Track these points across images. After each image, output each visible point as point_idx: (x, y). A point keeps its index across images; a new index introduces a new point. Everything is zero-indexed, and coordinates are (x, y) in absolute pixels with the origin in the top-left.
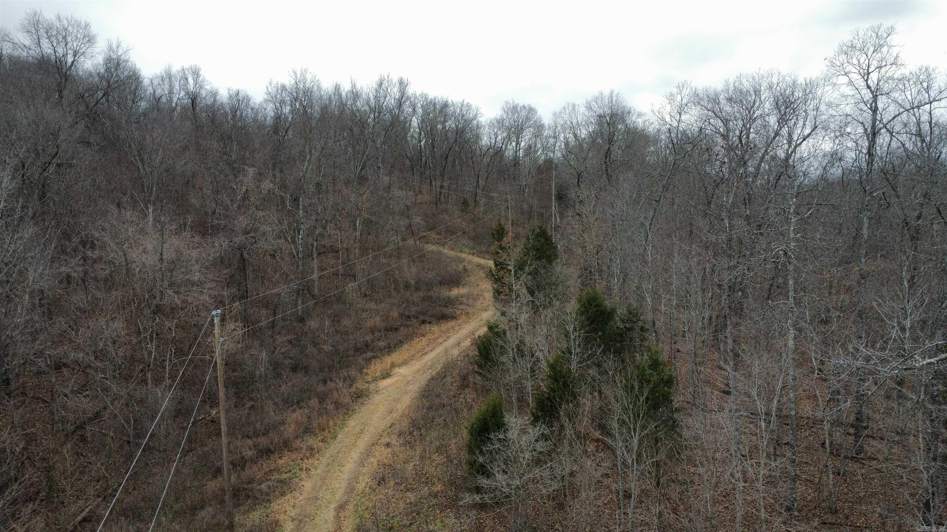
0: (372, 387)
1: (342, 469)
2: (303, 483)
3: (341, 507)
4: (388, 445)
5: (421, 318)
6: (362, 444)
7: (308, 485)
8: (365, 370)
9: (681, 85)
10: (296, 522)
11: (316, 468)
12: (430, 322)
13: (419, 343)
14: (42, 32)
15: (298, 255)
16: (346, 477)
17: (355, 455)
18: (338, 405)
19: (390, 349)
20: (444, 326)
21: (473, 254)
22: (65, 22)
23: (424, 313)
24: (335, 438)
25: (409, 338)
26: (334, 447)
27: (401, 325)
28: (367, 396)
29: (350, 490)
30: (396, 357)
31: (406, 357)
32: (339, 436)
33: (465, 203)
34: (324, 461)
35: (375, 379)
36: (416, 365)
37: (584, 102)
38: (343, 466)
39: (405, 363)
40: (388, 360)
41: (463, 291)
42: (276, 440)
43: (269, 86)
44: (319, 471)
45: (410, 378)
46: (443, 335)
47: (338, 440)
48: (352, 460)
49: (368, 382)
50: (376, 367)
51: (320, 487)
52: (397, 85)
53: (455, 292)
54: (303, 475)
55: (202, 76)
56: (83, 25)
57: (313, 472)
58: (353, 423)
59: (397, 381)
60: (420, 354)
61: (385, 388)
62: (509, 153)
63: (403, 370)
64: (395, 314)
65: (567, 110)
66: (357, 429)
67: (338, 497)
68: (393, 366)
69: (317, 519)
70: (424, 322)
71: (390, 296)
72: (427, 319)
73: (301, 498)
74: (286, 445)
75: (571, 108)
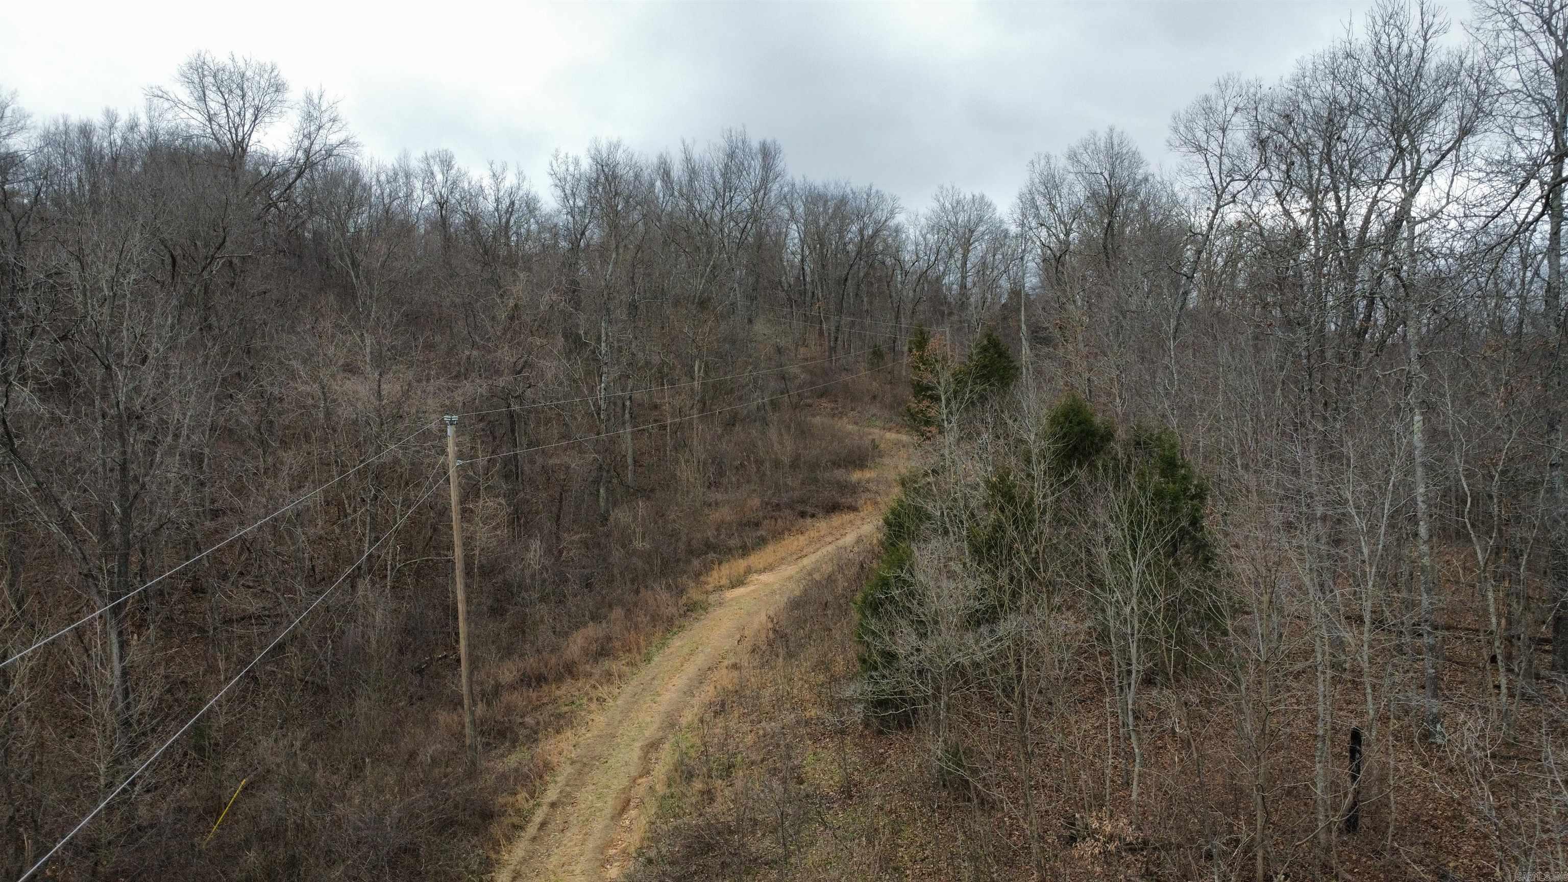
0: (712, 598)
1: (658, 699)
2: (592, 716)
3: (654, 746)
4: (735, 666)
5: (800, 508)
6: (691, 669)
7: (600, 720)
8: (702, 578)
9: (1222, 82)
10: (578, 766)
11: (615, 698)
12: (813, 516)
13: (793, 542)
14: (209, 80)
15: (599, 414)
16: (662, 709)
17: (680, 681)
18: (655, 619)
19: (745, 551)
20: (837, 520)
21: (890, 430)
22: (241, 64)
23: (803, 501)
24: (648, 660)
25: (777, 535)
26: (645, 673)
27: (765, 518)
28: (705, 609)
29: (671, 723)
30: (756, 559)
31: (770, 560)
32: (656, 659)
33: (877, 354)
34: (628, 689)
35: (720, 588)
36: (790, 570)
37: (1065, 150)
38: (659, 695)
39: (769, 568)
40: (741, 564)
41: (868, 474)
42: (553, 661)
43: (554, 162)
44: (619, 702)
45: (776, 587)
46: (834, 532)
47: (653, 663)
48: (673, 688)
49: (707, 592)
50: (721, 574)
51: (620, 722)
52: (760, 157)
53: (856, 476)
54: (594, 706)
55: (456, 167)
56: (269, 68)
57: (610, 703)
58: (678, 643)
59: (753, 591)
60: (795, 557)
61: (736, 599)
62: (951, 279)
63: (765, 577)
64: (756, 502)
65: (1037, 166)
66: (686, 650)
67: (647, 733)
68: (749, 571)
69: (612, 761)
70: (803, 515)
71: (748, 482)
72: (809, 510)
73: (589, 735)
74: (570, 670)
75: (1043, 162)
